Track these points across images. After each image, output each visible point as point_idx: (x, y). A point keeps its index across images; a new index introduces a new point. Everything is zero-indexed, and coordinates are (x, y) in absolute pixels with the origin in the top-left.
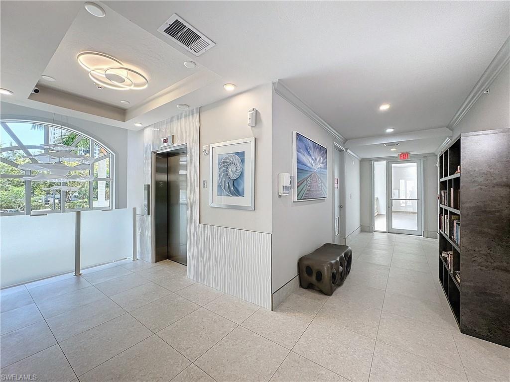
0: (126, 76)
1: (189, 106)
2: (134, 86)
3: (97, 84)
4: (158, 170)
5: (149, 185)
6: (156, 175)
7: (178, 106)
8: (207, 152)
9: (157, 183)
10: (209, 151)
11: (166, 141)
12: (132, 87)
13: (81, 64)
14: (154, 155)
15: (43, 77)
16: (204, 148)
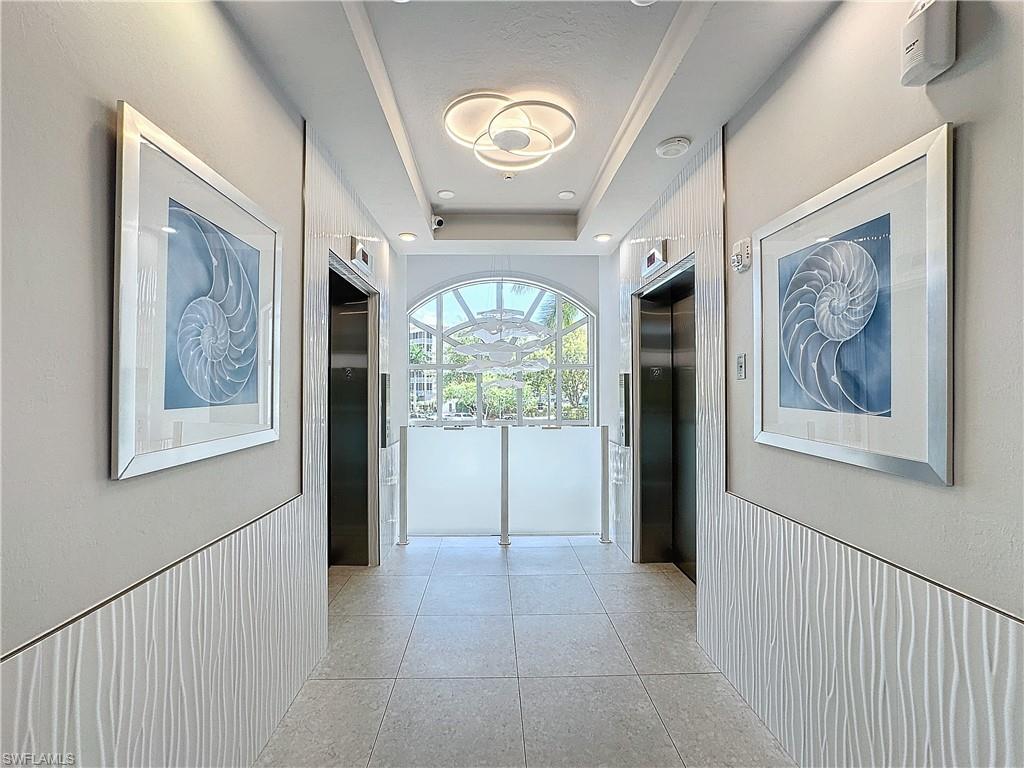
0: (528, 125)
1: (689, 140)
2: (556, 146)
3: (501, 173)
4: (646, 342)
5: (626, 376)
6: (642, 353)
7: (659, 151)
8: (746, 261)
9: (645, 372)
10: (750, 256)
11: (651, 260)
12: (554, 150)
13: (459, 141)
14: (637, 302)
15: (441, 194)
16: (735, 249)
